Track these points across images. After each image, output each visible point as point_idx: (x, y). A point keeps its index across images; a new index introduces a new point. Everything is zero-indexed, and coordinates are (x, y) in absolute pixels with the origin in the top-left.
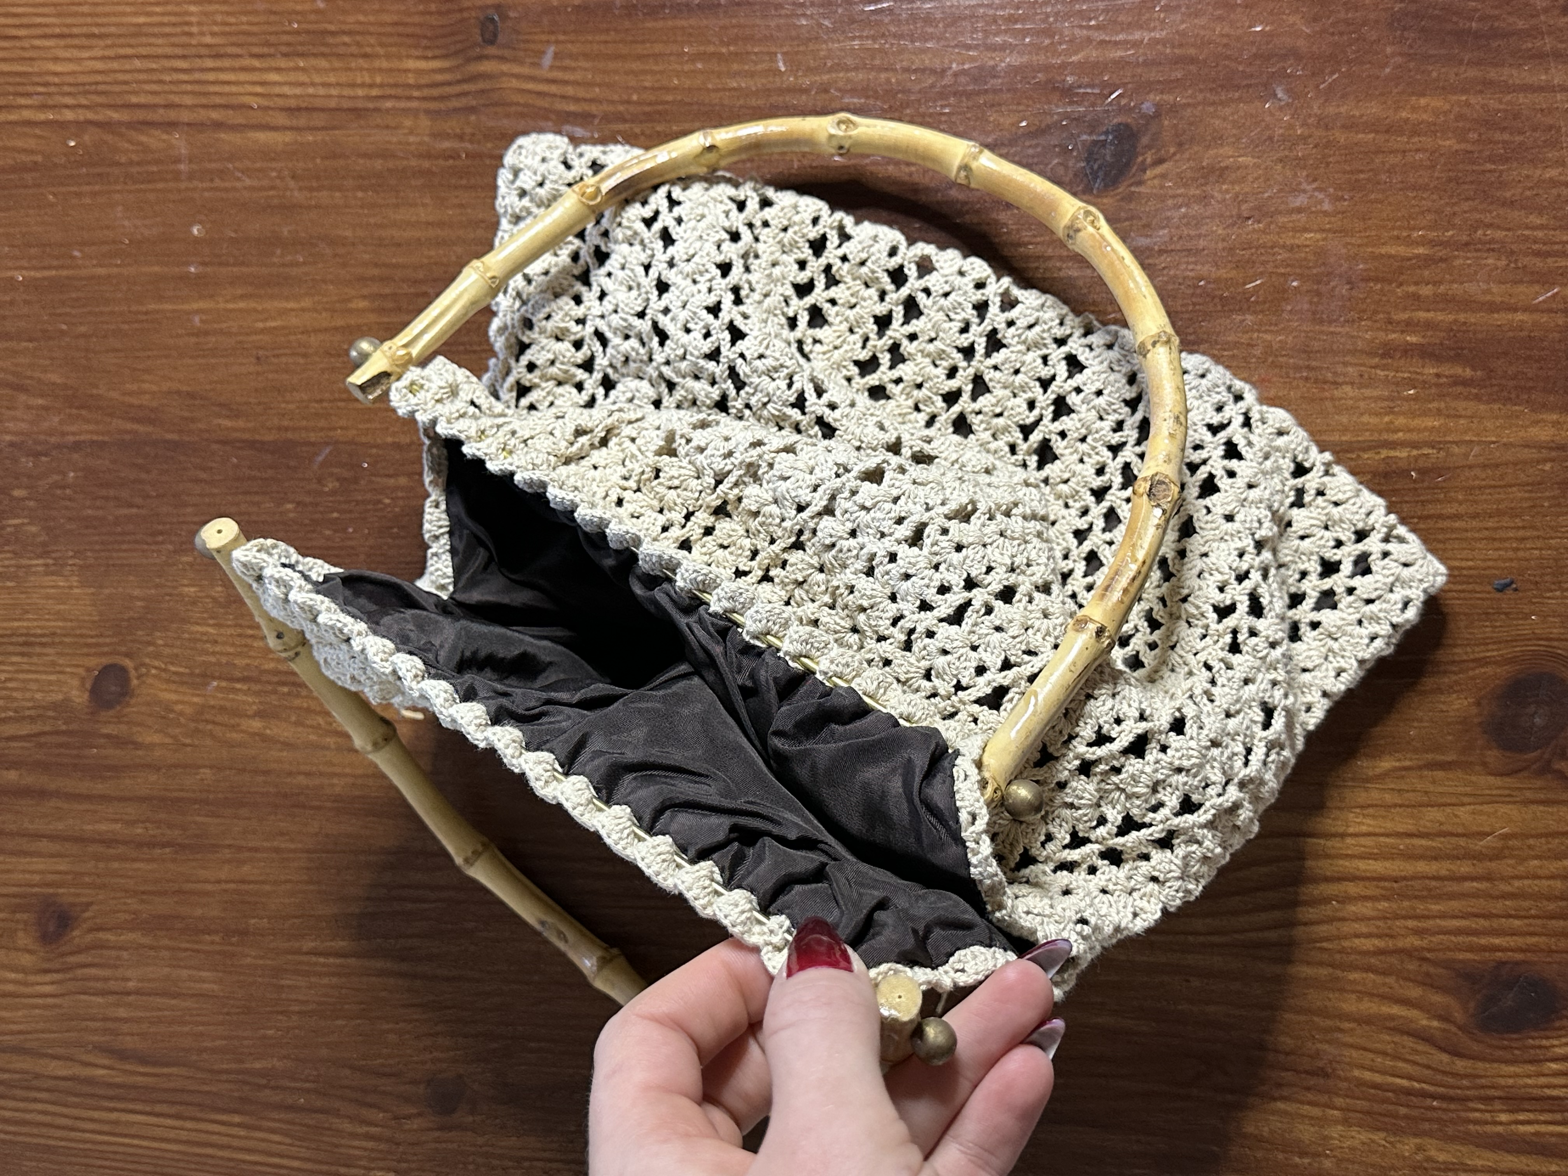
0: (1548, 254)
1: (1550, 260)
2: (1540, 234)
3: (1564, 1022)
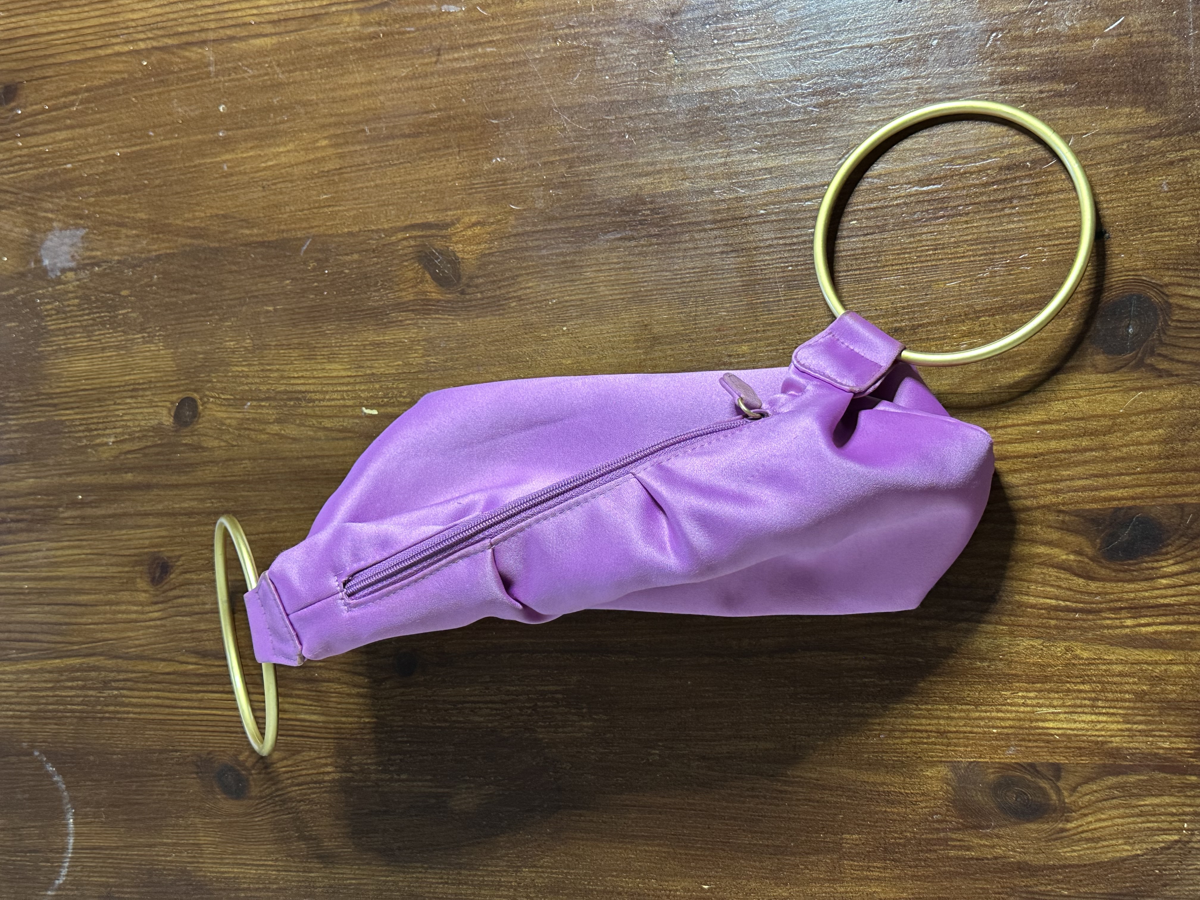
3: (1170, 549)
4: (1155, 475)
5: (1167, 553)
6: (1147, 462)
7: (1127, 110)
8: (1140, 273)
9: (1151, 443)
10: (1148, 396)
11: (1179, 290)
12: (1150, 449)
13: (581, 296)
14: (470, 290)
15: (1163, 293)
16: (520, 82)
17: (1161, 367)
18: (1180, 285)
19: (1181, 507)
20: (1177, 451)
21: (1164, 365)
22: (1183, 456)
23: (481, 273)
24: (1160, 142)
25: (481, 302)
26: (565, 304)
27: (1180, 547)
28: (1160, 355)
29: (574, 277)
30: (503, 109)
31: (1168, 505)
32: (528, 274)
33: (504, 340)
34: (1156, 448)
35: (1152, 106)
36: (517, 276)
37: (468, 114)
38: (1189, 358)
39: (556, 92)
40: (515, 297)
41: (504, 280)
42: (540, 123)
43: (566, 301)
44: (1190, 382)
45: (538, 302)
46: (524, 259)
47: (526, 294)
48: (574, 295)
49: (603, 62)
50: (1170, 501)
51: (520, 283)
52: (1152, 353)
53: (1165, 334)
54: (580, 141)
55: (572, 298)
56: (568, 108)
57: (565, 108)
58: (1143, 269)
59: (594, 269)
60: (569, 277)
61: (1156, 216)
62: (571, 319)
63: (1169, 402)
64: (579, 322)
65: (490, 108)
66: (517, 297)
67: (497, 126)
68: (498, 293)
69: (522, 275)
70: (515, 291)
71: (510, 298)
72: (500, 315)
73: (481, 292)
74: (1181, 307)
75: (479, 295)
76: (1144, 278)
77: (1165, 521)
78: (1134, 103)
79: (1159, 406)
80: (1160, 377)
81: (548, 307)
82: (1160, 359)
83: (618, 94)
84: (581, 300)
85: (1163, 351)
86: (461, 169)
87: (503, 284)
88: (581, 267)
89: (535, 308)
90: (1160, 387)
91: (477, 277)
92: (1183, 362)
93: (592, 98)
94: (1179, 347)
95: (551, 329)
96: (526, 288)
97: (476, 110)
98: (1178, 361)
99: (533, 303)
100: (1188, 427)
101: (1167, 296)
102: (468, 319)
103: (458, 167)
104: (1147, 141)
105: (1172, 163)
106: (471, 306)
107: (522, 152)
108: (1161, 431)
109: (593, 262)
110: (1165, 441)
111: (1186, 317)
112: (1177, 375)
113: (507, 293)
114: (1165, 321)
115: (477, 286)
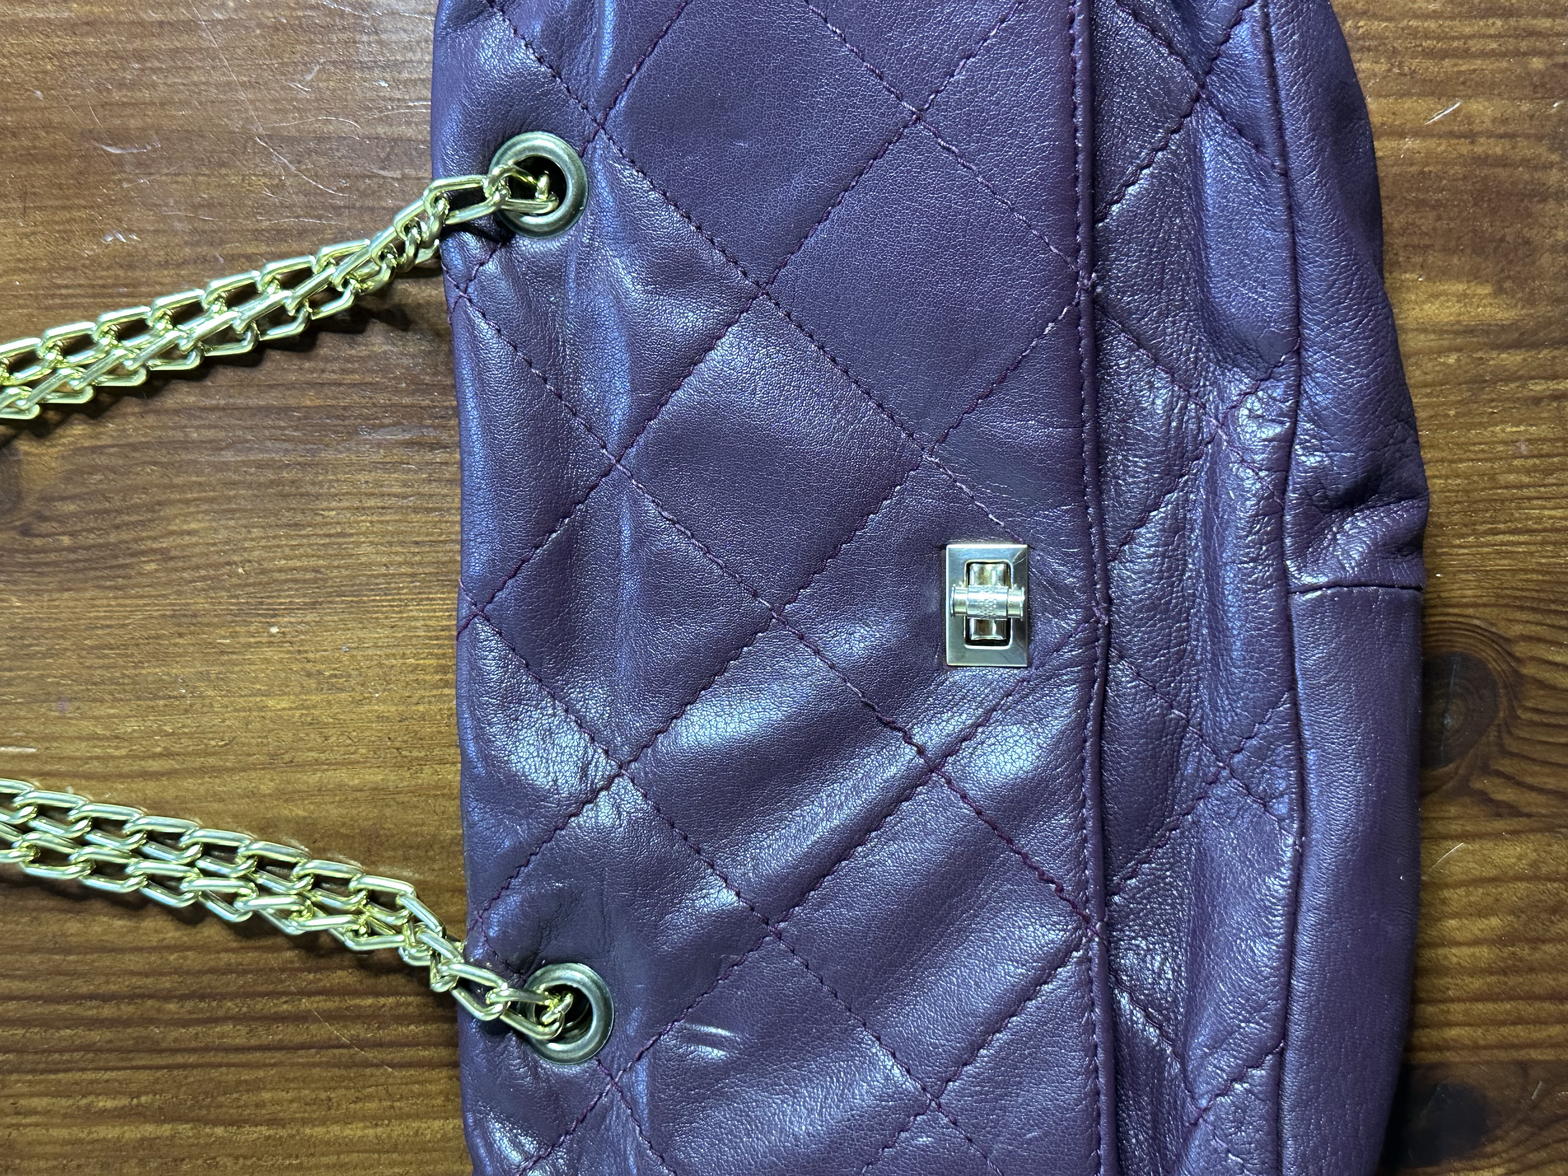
0: (1444, 55)
1: (1447, 62)
2: (1432, 25)
3: (1499, 1146)
4: (1480, 1006)
5: (1493, 1155)
6: (1468, 980)
7: (1461, 287)
8: (1470, 611)
9: (1476, 942)
10: (1473, 853)
11: (1541, 651)
12: (1473, 954)
13: (313, 562)
14: (45, 527)
15: (1510, 654)
16: (178, 68)
17: (1499, 797)
18: (1540, 640)
19: (1524, 1067)
20: (1521, 960)
21: (1506, 794)
22: (1532, 970)
23: (71, 490)
24: (1519, 358)
25: (72, 556)
26: (276, 575)
27: (1518, 1144)
28: (1499, 774)
29: (299, 517)
30: (133, 123)
31: (1501, 1063)
32: (187, 502)
33: (126, 647)
34: (1484, 953)
35: (1507, 285)
36: (159, 503)
37: (48, 127)
38: (1551, 783)
39: (262, 101)
40: (154, 551)
41: (130, 510)
42: (223, 165)
43: (280, 570)
44: (1550, 829)
45: (210, 566)
46: (180, 467)
47: (183, 547)
48: (299, 558)
49: (375, 47)
50: (1502, 1055)
51: (169, 520)
52: (1486, 770)
53: (1510, 733)
54: (319, 217)
55: (291, 563)
56: (290, 141)
57: (283, 139)
58: (1475, 605)
59: (345, 504)
60: (287, 517)
61: (1503, 502)
62: (290, 609)
63: (1511, 867)
64: (309, 618)
65: (103, 119)
66: (161, 551)
67: (119, 162)
68: (113, 538)
69: (172, 503)
70: (154, 539)
71: (143, 553)
72: (117, 588)
73: (72, 534)
74: (1541, 684)
75: (66, 540)
76: (1477, 622)
77: (1491, 1094)
78: (1475, 276)
79: (1494, 872)
80: (1499, 815)
81: (234, 580)
82: (1497, 781)
83: (408, 123)
84: (316, 570)
85: (1506, 766)
86: (29, 250)
87: (126, 518)
88: (318, 497)
89: (203, 579)
90: (1497, 836)
91: (63, 499)
92: (1541, 791)
93: (349, 126)
94: (1534, 760)
95: (242, 629)
96: (182, 533)
97: (68, 119)
98: (1532, 788)
99: (198, 568)
100: (1544, 916)
101: (1518, 660)
102: (38, 593)
103: (20, 246)
104: (1494, 354)
105: (1537, 401)
106: (46, 564)
107: (178, 225)
108: (1494, 921)
109: (345, 489)
110: (1499, 941)
111: (1550, 704)
112: (1529, 816)
113: (136, 541)
114: (1512, 709)
115: (62, 519)
